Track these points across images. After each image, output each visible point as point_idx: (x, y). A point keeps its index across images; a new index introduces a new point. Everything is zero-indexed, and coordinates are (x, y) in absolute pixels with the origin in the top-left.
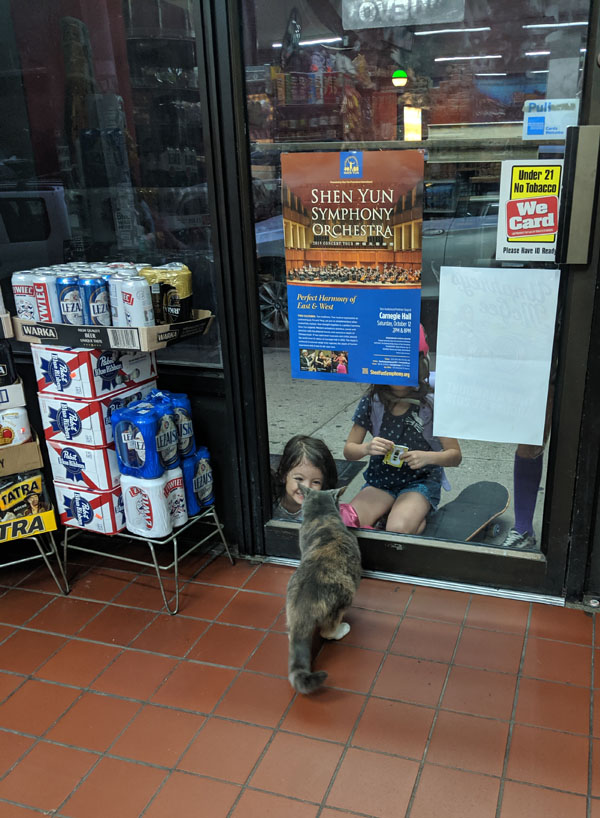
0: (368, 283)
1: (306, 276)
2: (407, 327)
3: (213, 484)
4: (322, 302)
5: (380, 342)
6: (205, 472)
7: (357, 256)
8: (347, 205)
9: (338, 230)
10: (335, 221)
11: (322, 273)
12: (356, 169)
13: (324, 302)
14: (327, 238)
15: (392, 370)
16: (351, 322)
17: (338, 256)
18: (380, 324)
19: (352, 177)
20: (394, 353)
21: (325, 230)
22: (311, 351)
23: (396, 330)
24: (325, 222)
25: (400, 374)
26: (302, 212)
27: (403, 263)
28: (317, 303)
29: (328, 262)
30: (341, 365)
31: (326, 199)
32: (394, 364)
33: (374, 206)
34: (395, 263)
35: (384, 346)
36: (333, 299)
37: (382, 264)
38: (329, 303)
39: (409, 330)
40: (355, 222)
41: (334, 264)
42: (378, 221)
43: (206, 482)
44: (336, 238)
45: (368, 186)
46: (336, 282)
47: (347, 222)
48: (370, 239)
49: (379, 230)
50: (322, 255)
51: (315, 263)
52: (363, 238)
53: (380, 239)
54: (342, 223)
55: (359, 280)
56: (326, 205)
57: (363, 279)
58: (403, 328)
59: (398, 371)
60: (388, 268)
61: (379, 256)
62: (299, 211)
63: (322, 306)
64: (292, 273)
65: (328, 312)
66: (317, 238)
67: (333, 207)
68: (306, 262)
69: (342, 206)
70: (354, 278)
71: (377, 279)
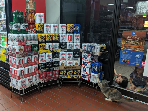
0: (134, 50)
1: (124, 48)
2: (140, 57)
5: (135, 59)
7: (133, 46)
8: (133, 38)
9: (130, 42)
11: (127, 48)
12: (135, 34)
14: (128, 43)
17: (130, 46)
18: (136, 56)
19: (134, 35)
20: (138, 61)
21: (128, 42)
22: (123, 59)
23: (138, 58)
25: (138, 65)
26: (125, 39)
27: (141, 48)
28: (125, 52)
31: (129, 37)
32: (137, 63)
33: (137, 39)
34: (139, 48)
36: (129, 52)
38: (127, 52)
40: (133, 41)
42: (137, 41)
43: (102, 76)
45: (136, 36)
46: (129, 49)
47: (132, 41)
48: (136, 44)
49: (137, 42)
50: (127, 45)
52: (135, 43)
53: (137, 44)
54: (131, 41)
56: (129, 38)
61: (137, 46)
65: (127, 54)
66: (127, 43)
67: (130, 39)
68: (124, 46)
69: (132, 38)
70: (132, 49)
71: (136, 49)
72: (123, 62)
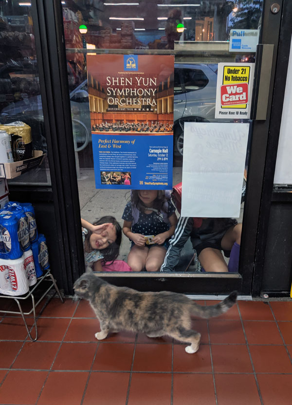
0: (142, 132)
1: (104, 129)
2: (166, 157)
3: (49, 256)
4: (114, 143)
5: (150, 166)
6: (44, 250)
7: (135, 117)
8: (129, 86)
9: (124, 101)
10: (121, 96)
11: (114, 127)
12: (134, 65)
13: (115, 144)
14: (117, 106)
15: (157, 182)
16: (132, 155)
17: (124, 117)
18: (150, 156)
19: (132, 70)
20: (158, 172)
21: (116, 101)
22: (107, 172)
23: (159, 159)
24: (115, 97)
25: (162, 184)
26: (100, 90)
27: (163, 120)
28: (111, 144)
29: (117, 120)
30: (126, 180)
31: (116, 83)
32: (158, 178)
33: (146, 87)
34: (158, 120)
35: (152, 168)
36: (121, 142)
37: (150, 121)
38: (119, 144)
39: (167, 159)
40: (134, 97)
41: (121, 122)
42: (148, 96)
43: (44, 256)
44: (122, 106)
45: (141, 75)
46: (122, 132)
47: (129, 96)
48: (143, 107)
49: (148, 102)
50: (114, 116)
51: (109, 121)
52: (139, 106)
53: (149, 107)
54: (126, 97)
55: (137, 130)
56: (116, 87)
57: (139, 130)
58: (163, 157)
59: (160, 182)
60: (154, 124)
61: (149, 116)
62: (99, 90)
63: (114, 146)
64: (94, 127)
65: (118, 150)
66: (110, 106)
67: (120, 88)
68: (104, 121)
69: (126, 87)
70: (134, 129)
71: (148, 129)
72: (108, 183)
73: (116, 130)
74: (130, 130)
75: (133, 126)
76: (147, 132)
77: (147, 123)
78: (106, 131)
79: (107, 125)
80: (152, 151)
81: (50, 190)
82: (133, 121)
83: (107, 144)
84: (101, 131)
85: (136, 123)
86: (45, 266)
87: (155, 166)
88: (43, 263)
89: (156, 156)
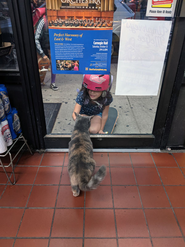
0: (88, 27)
1: (58, 24)
2: (106, 48)
4: (66, 37)
5: (93, 55)
6: (17, 120)
7: (83, 14)
11: (66, 22)
13: (67, 37)
14: (68, 4)
15: (99, 68)
16: (81, 46)
17: (74, 14)
18: (94, 47)
20: (100, 60)
23: (101, 50)
25: (102, 70)
27: (105, 17)
28: (64, 37)
29: (69, 17)
30: (76, 67)
32: (100, 65)
34: (101, 17)
35: (95, 57)
36: (72, 35)
37: (95, 18)
38: (70, 37)
39: (107, 50)
41: (72, 17)
43: (17, 124)
44: (73, 4)
46: (73, 27)
48: (90, 5)
50: (66, 13)
51: (63, 17)
52: (86, 4)
53: (95, 5)
55: (84, 26)
57: (86, 25)
58: (104, 48)
59: (101, 68)
60: (98, 20)
61: (94, 14)
63: (66, 39)
64: (51, 22)
65: (69, 42)
66: (63, 4)
68: (58, 17)
70: (82, 25)
71: (93, 25)
72: (62, 69)
73: (68, 26)
74: (78, 25)
75: (81, 22)
76: (92, 27)
77: (93, 19)
78: (60, 26)
79: (61, 21)
80: (96, 43)
81: (18, 75)
82: (81, 17)
83: (61, 37)
84: (56, 26)
85: (84, 19)
86: (18, 131)
87: (97, 56)
88: (17, 129)
89: (98, 47)
